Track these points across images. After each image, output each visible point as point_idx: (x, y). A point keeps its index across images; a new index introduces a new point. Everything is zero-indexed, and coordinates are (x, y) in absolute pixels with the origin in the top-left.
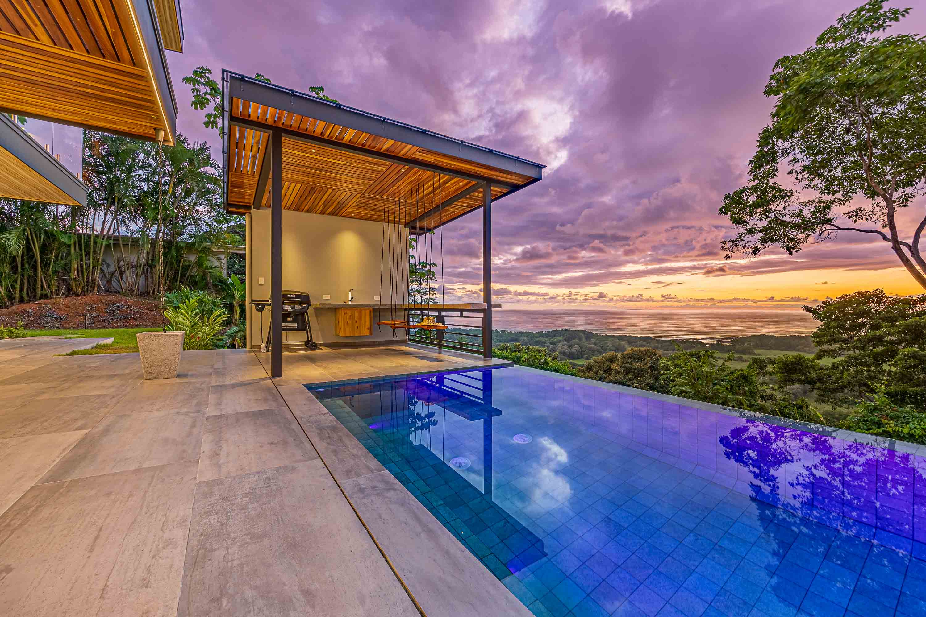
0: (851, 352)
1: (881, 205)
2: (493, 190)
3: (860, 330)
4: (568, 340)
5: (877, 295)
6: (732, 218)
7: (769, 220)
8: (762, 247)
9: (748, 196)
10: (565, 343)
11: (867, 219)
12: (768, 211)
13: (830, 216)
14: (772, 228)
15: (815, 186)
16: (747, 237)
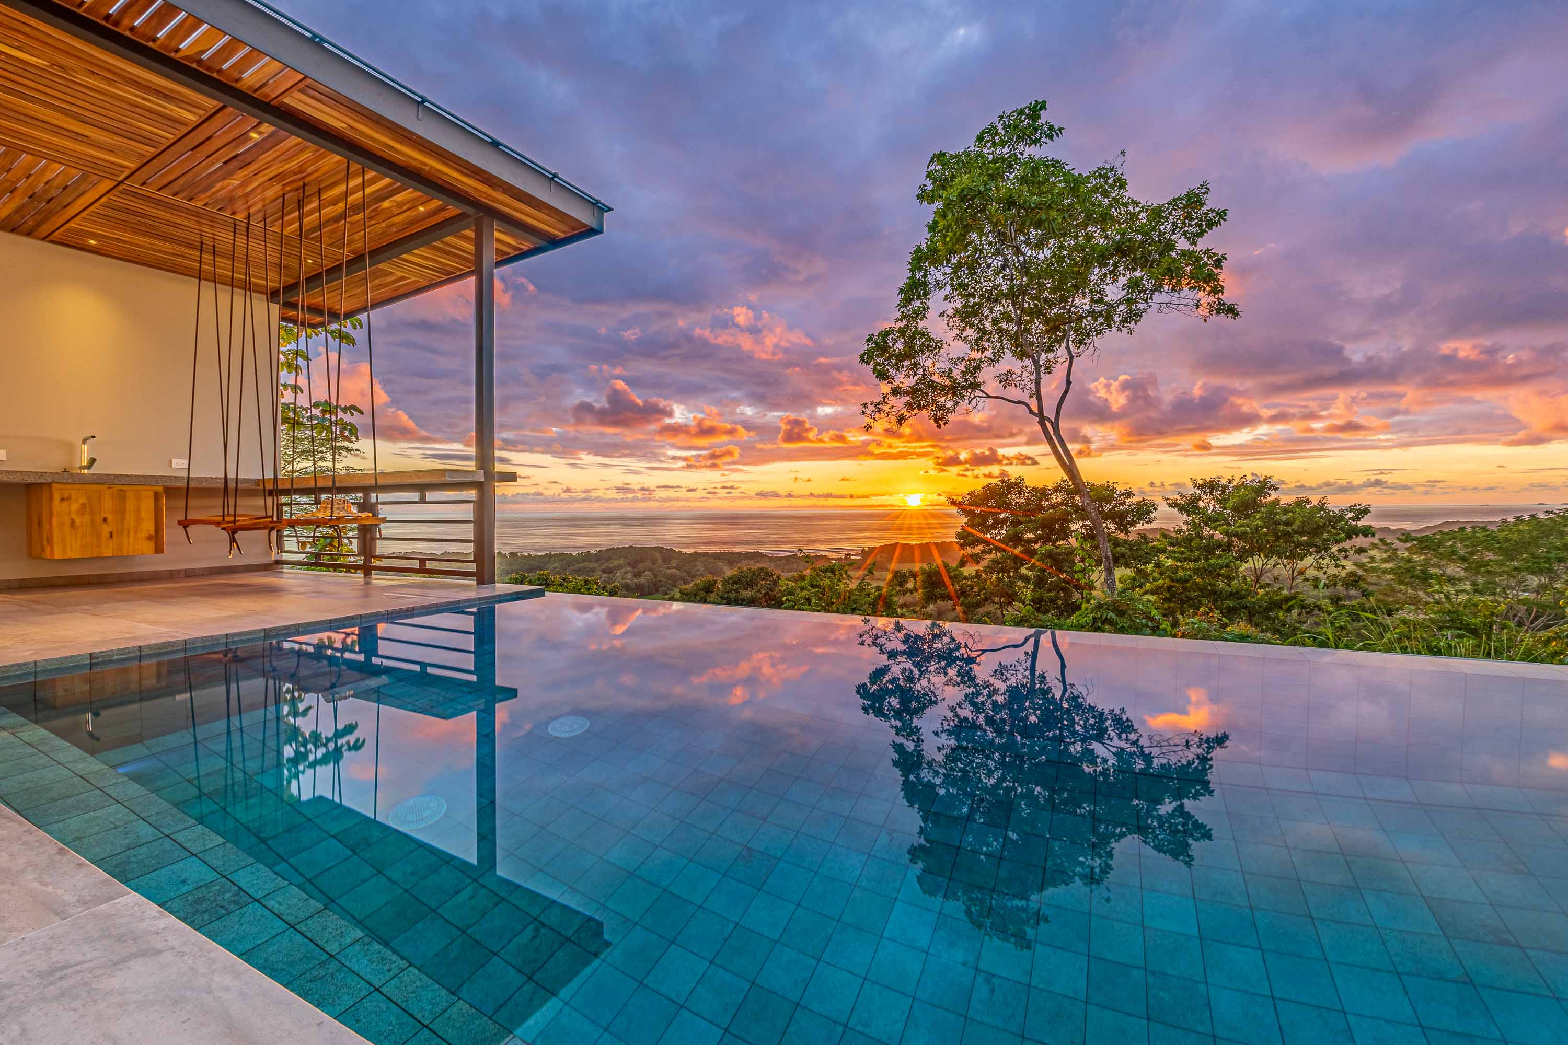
0: (993, 556)
1: (1029, 369)
2: (498, 240)
3: (1001, 528)
4: (633, 564)
5: (1017, 484)
6: (874, 369)
7: (916, 378)
8: (908, 415)
9: (895, 341)
10: (629, 569)
11: (1016, 386)
12: (916, 365)
13: (980, 380)
14: (920, 390)
15: (965, 338)
16: (892, 400)
